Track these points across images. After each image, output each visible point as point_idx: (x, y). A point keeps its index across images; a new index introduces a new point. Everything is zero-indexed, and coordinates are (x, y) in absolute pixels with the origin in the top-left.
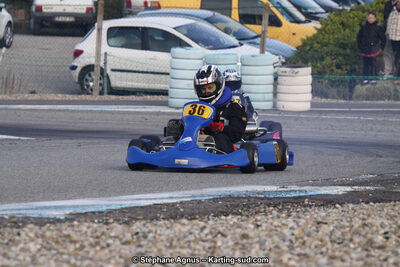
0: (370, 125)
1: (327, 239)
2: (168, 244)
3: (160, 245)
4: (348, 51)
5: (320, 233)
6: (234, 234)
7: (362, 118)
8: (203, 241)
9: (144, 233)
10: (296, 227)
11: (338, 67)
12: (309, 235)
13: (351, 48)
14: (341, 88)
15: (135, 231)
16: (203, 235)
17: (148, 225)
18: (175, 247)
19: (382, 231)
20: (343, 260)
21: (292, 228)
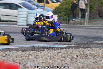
0: (74, 31)
1: (61, 56)
2: (16, 57)
3: (13, 57)
4: (68, 11)
5: (59, 55)
6: (34, 55)
7: (71, 29)
8: (26, 56)
9: (9, 54)
10: (52, 53)
11: (65, 15)
12: (55, 56)
13: (69, 10)
14: (66, 21)
15: (6, 54)
16: (25, 55)
17: (10, 52)
18: (17, 58)
19: (76, 55)
20: (65, 61)
21: (51, 54)
